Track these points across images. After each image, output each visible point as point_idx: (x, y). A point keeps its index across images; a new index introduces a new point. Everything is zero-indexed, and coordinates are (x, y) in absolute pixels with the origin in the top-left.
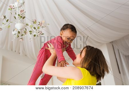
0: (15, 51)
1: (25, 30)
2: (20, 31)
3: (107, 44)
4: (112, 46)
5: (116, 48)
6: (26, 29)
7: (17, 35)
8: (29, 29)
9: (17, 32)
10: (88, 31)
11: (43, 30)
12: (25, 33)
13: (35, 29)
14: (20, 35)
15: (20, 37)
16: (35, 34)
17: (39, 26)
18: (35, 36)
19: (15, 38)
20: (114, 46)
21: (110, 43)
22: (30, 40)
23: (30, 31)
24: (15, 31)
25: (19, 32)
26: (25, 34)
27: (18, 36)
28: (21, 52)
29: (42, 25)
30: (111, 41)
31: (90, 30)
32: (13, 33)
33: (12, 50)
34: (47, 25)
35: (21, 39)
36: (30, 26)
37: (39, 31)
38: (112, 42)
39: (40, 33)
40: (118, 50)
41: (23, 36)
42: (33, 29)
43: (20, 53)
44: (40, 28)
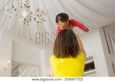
0: (23, 36)
1: (30, 18)
2: (25, 18)
3: (99, 29)
4: (103, 31)
5: (107, 32)
8: (33, 16)
9: (23, 20)
10: (83, 17)
11: (45, 17)
12: (30, 20)
13: (38, 16)
14: (26, 22)
15: (26, 23)
16: (38, 20)
17: (42, 13)
18: (38, 22)
19: (22, 25)
21: (102, 28)
22: (34, 25)
23: (34, 19)
24: (21, 18)
25: (25, 20)
26: (30, 21)
27: (25, 23)
28: (27, 36)
29: (44, 13)
31: (84, 17)
32: (20, 20)
33: (20, 35)
34: (48, 13)
35: (27, 25)
36: (34, 14)
37: (42, 18)
38: (103, 27)
39: (42, 20)
40: (109, 34)
41: (28, 23)
43: (26, 38)
44: (43, 15)
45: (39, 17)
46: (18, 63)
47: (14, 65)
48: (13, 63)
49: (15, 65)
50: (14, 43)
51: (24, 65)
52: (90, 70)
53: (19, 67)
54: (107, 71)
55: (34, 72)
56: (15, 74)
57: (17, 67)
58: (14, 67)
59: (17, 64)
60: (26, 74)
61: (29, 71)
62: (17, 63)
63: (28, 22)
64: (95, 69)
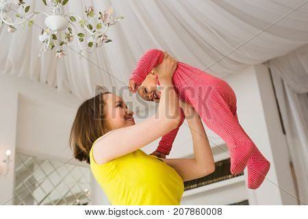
0: (47, 83)
1: (68, 32)
2: (56, 33)
3: (256, 66)
5: (277, 74)
6: (69, 29)
7: (50, 44)
8: (76, 28)
9: (49, 37)
11: (110, 32)
12: (69, 38)
13: (91, 28)
14: (56, 43)
15: (57, 48)
16: (91, 40)
17: (100, 21)
18: (90, 45)
19: (45, 51)
20: (272, 70)
21: (264, 63)
22: (80, 54)
23: (79, 35)
24: (45, 33)
25: (54, 37)
26: (69, 41)
27: (53, 47)
28: (59, 84)
29: (108, 20)
30: (266, 59)
32: (41, 38)
33: (39, 80)
34: (119, 20)
35: (60, 53)
36: (80, 22)
37: (100, 35)
38: (267, 63)
39: (102, 38)
40: (282, 81)
41: (63, 45)
42: (86, 27)
43: (56, 87)
44: (103, 26)
45: (93, 30)
46: (34, 157)
47: (23, 162)
48: (19, 155)
49: (26, 163)
50: (21, 101)
51: (50, 162)
52: (229, 178)
53: (36, 167)
54: (277, 184)
55: (78, 182)
56: (24, 185)
57: (31, 168)
58: (22, 166)
59: (31, 158)
60: (55, 187)
61: (63, 180)
62: (29, 156)
63: (61, 45)
64: (243, 174)
